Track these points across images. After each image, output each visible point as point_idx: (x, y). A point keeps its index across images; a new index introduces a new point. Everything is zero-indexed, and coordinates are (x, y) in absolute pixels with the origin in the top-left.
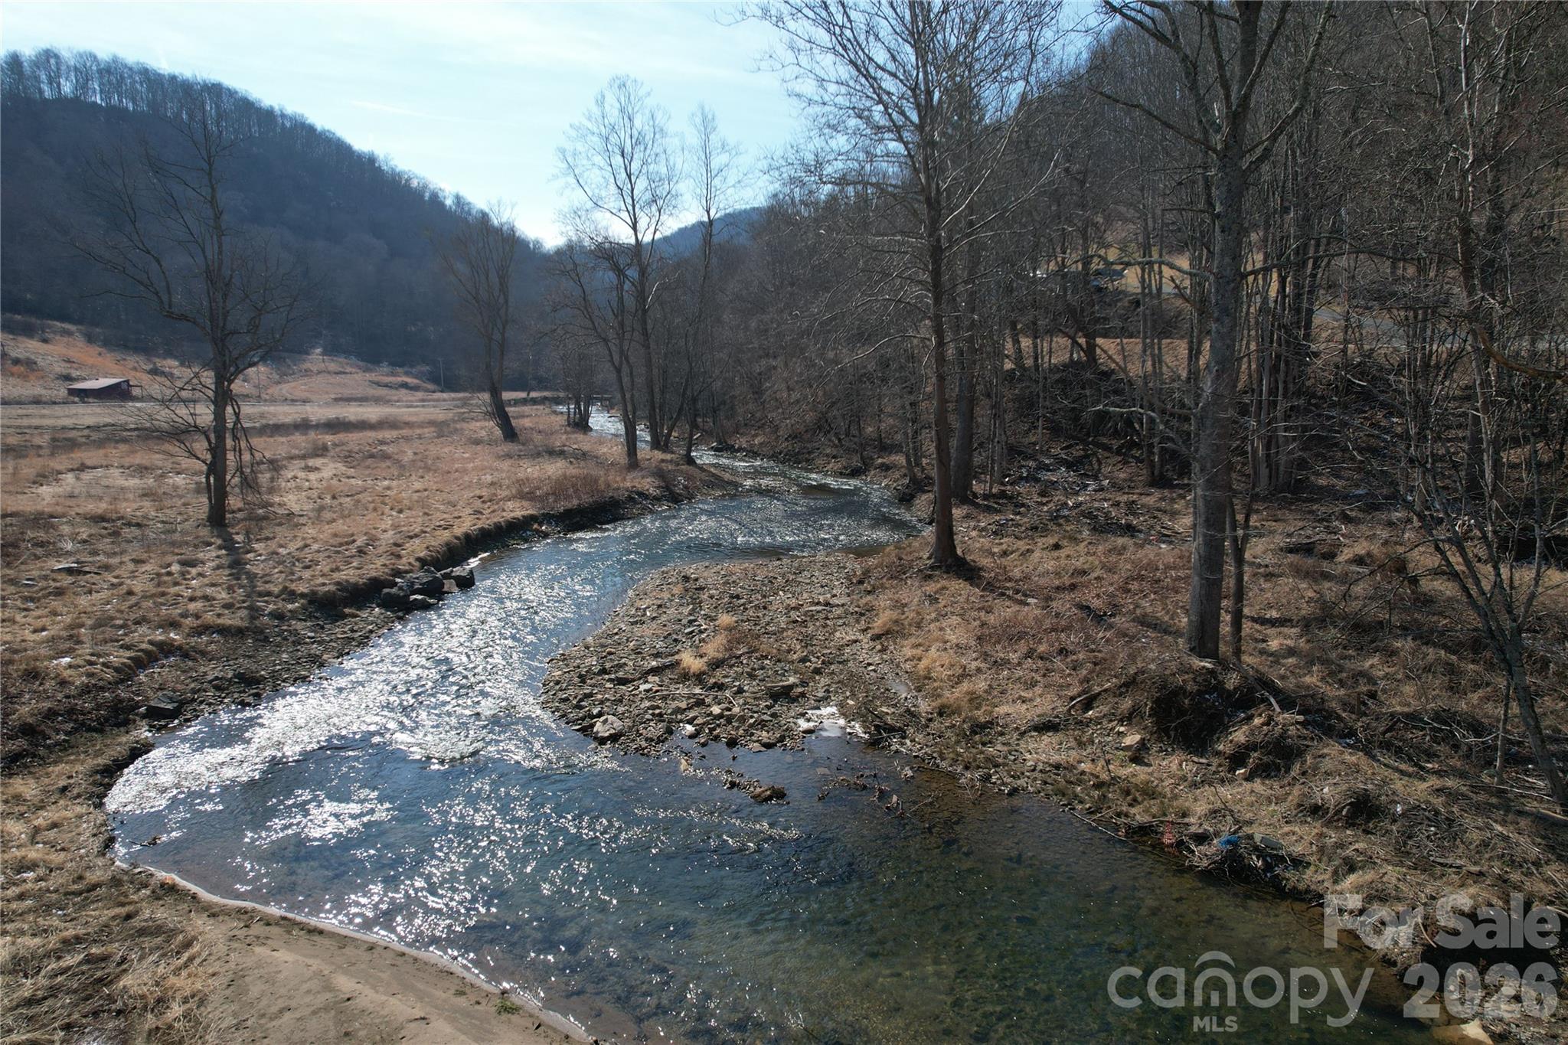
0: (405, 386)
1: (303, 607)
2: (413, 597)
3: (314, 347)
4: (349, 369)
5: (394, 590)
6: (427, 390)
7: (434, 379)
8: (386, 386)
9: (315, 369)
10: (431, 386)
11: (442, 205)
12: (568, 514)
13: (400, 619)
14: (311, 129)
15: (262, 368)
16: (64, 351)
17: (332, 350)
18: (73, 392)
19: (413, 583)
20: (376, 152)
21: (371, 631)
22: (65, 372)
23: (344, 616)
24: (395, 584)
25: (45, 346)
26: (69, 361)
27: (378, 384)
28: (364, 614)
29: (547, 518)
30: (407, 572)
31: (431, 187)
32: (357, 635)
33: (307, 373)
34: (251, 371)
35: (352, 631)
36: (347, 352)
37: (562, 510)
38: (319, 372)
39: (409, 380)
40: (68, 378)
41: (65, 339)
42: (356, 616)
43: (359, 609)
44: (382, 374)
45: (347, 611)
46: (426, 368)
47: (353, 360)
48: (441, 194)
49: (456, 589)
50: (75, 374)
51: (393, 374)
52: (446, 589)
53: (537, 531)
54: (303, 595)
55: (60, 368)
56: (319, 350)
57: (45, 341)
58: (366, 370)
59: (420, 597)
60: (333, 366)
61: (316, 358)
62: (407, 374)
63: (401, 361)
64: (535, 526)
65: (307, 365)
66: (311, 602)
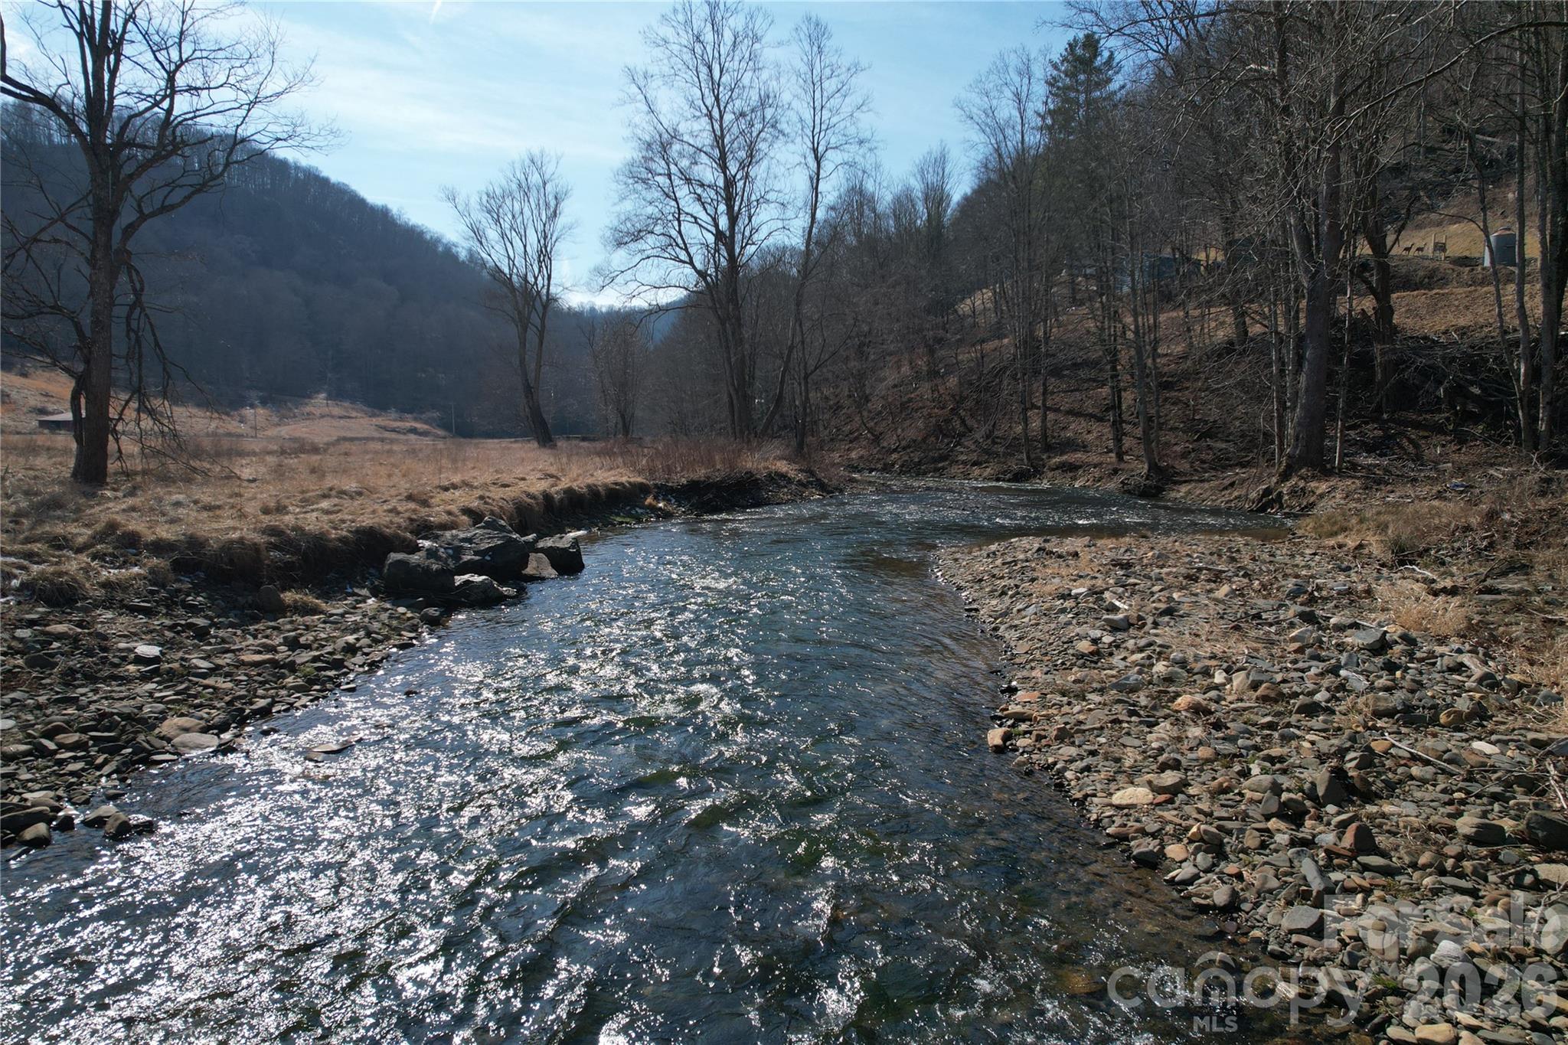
0: (414, 431)
1: (155, 578)
2: (459, 580)
3: (318, 392)
4: (354, 414)
5: (415, 558)
6: (437, 436)
7: (445, 426)
8: (393, 430)
9: (318, 412)
10: (441, 432)
11: (455, 257)
12: (694, 488)
13: (434, 623)
14: (325, 182)
15: (261, 411)
16: (44, 386)
17: (337, 394)
18: (44, 424)
19: (458, 551)
20: (390, 206)
21: (351, 650)
22: (39, 405)
23: (280, 610)
24: (417, 549)
25: (23, 380)
26: (47, 395)
27: (385, 429)
28: (336, 608)
29: (663, 491)
30: (444, 527)
31: (444, 241)
32: (304, 656)
33: (309, 416)
34: (248, 412)
35: (293, 644)
36: (352, 398)
37: (684, 481)
38: (322, 416)
39: (418, 425)
40: (42, 411)
41: (47, 374)
42: (315, 611)
43: (327, 596)
44: (390, 419)
45: (289, 597)
46: (436, 414)
47: (360, 406)
48: (454, 250)
49: (550, 572)
50: (51, 407)
51: (401, 420)
52: (530, 570)
53: (653, 509)
54: (159, 548)
55: (35, 401)
56: (323, 395)
57: (25, 375)
58: (374, 415)
59: (478, 579)
60: (336, 411)
61: (320, 402)
62: (416, 419)
63: (409, 407)
64: (649, 500)
65: (308, 409)
66: (181, 567)
